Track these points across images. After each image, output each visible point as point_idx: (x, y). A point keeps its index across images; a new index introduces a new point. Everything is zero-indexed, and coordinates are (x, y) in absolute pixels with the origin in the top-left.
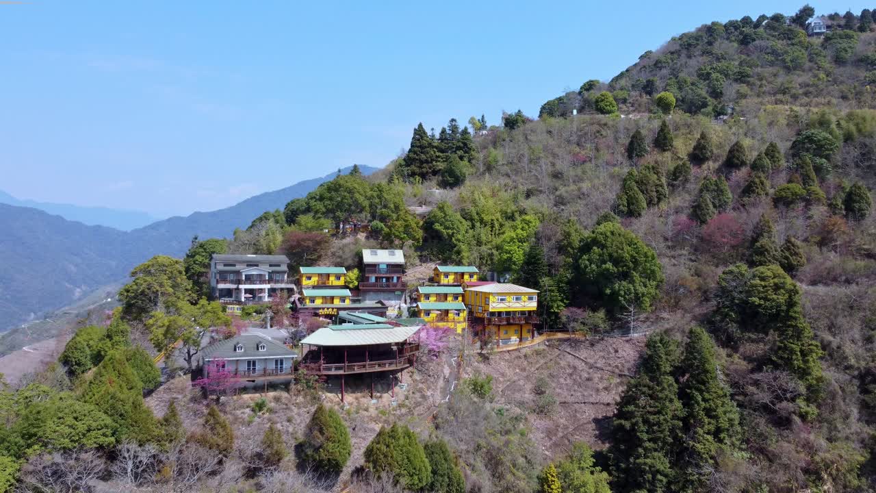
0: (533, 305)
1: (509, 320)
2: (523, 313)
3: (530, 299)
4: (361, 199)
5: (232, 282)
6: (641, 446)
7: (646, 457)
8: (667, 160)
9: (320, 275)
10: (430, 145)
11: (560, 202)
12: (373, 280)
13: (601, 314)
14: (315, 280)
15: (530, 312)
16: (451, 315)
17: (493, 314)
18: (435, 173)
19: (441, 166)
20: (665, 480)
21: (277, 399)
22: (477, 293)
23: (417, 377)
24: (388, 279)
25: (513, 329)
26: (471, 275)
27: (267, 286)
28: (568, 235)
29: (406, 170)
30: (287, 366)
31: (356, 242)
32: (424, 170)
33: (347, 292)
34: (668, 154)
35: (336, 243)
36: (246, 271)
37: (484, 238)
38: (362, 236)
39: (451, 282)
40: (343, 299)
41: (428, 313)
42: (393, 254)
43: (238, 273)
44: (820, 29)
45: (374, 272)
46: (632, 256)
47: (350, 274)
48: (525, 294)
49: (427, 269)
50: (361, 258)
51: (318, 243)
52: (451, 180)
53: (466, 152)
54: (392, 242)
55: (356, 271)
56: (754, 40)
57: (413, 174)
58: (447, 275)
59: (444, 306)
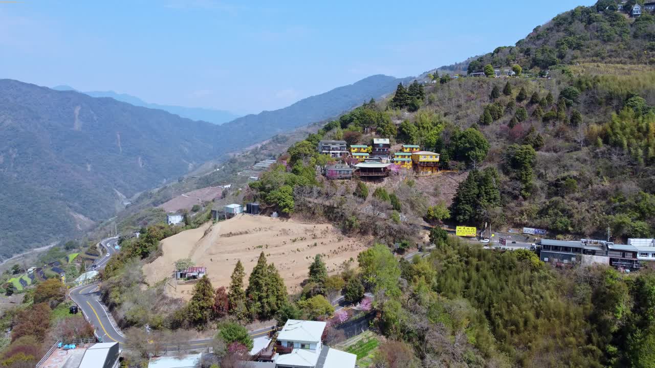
0: (437, 160)
1: (427, 165)
2: (433, 162)
3: (436, 157)
4: (374, 119)
5: (327, 150)
6: (461, 202)
7: (462, 205)
8: (507, 99)
9: (358, 148)
10: (405, 93)
11: (458, 118)
12: (377, 150)
13: (463, 163)
14: (356, 150)
15: (436, 162)
16: (406, 163)
17: (421, 162)
18: (407, 105)
19: (409, 102)
20: (469, 214)
21: (347, 182)
22: (416, 155)
23: (390, 180)
24: (383, 150)
25: (429, 168)
26: (416, 149)
27: (339, 152)
28: (455, 133)
29: (394, 104)
30: (350, 172)
31: (372, 136)
32: (402, 104)
33: (368, 154)
34: (509, 97)
35: (364, 136)
36: (332, 146)
37: (423, 134)
38: (374, 133)
39: (408, 151)
40: (366, 157)
41: (397, 162)
42: (385, 140)
43: (329, 147)
44: (637, 12)
45: (378, 147)
46: (476, 141)
47: (369, 148)
48: (434, 155)
49: (399, 146)
50: (373, 142)
51: (357, 136)
52: (413, 108)
53: (421, 95)
54: (385, 136)
55: (371, 147)
56: (594, 22)
57: (397, 106)
58: (406, 148)
59: (403, 159)
